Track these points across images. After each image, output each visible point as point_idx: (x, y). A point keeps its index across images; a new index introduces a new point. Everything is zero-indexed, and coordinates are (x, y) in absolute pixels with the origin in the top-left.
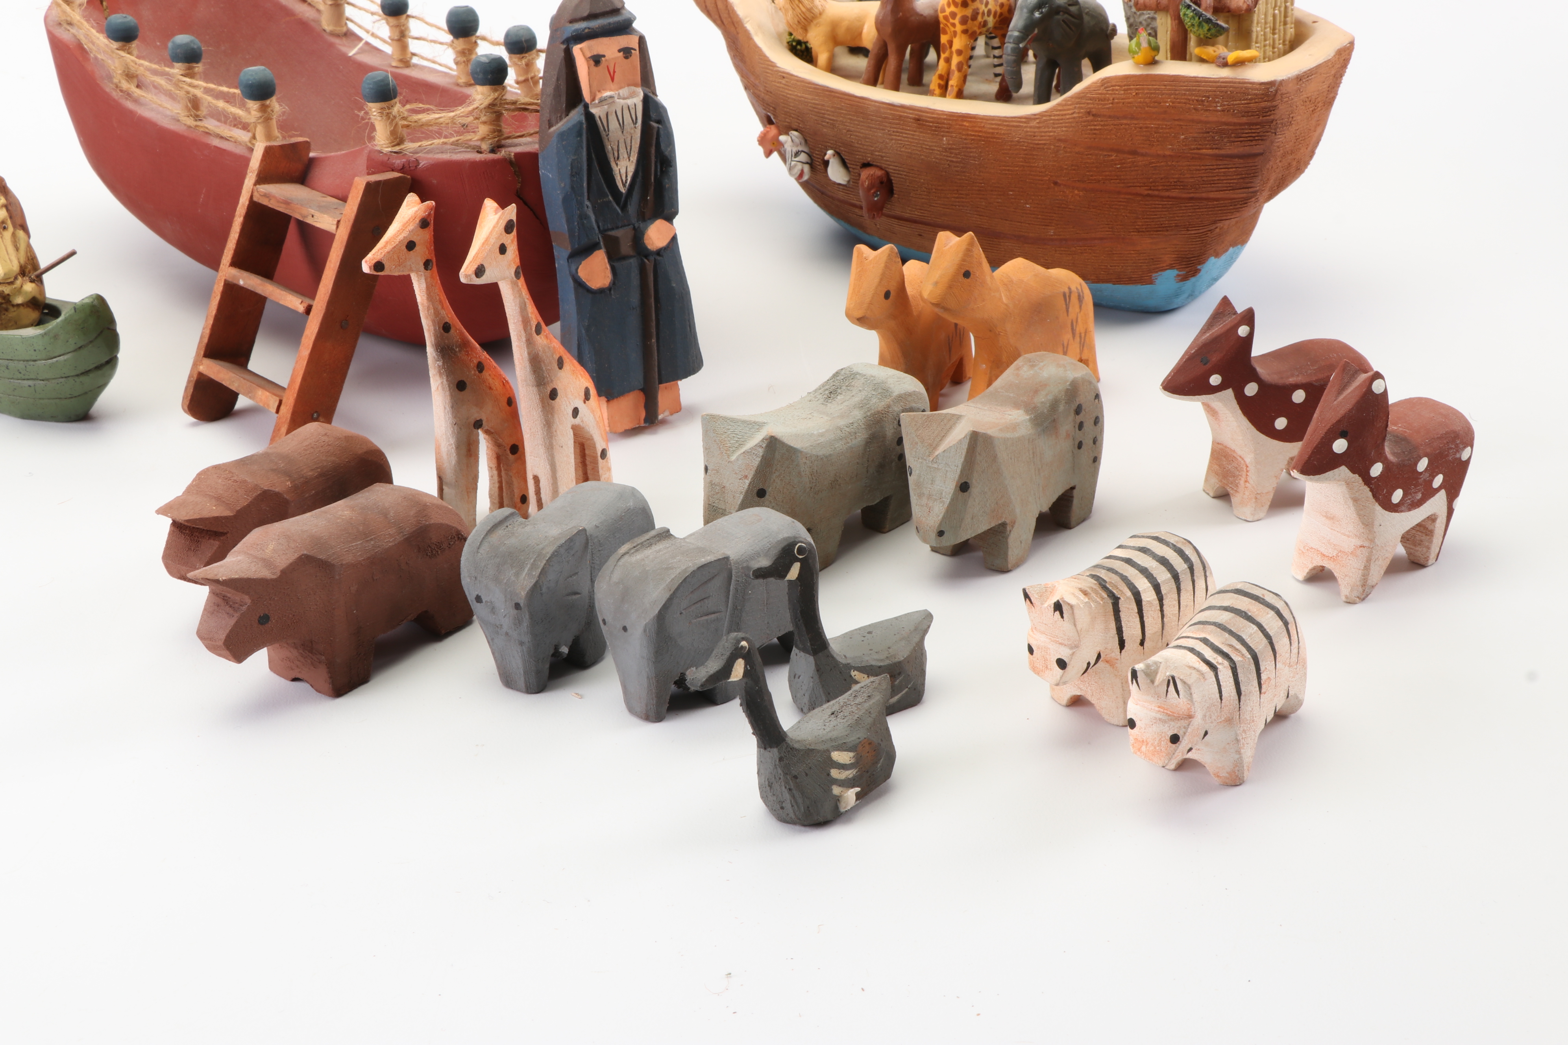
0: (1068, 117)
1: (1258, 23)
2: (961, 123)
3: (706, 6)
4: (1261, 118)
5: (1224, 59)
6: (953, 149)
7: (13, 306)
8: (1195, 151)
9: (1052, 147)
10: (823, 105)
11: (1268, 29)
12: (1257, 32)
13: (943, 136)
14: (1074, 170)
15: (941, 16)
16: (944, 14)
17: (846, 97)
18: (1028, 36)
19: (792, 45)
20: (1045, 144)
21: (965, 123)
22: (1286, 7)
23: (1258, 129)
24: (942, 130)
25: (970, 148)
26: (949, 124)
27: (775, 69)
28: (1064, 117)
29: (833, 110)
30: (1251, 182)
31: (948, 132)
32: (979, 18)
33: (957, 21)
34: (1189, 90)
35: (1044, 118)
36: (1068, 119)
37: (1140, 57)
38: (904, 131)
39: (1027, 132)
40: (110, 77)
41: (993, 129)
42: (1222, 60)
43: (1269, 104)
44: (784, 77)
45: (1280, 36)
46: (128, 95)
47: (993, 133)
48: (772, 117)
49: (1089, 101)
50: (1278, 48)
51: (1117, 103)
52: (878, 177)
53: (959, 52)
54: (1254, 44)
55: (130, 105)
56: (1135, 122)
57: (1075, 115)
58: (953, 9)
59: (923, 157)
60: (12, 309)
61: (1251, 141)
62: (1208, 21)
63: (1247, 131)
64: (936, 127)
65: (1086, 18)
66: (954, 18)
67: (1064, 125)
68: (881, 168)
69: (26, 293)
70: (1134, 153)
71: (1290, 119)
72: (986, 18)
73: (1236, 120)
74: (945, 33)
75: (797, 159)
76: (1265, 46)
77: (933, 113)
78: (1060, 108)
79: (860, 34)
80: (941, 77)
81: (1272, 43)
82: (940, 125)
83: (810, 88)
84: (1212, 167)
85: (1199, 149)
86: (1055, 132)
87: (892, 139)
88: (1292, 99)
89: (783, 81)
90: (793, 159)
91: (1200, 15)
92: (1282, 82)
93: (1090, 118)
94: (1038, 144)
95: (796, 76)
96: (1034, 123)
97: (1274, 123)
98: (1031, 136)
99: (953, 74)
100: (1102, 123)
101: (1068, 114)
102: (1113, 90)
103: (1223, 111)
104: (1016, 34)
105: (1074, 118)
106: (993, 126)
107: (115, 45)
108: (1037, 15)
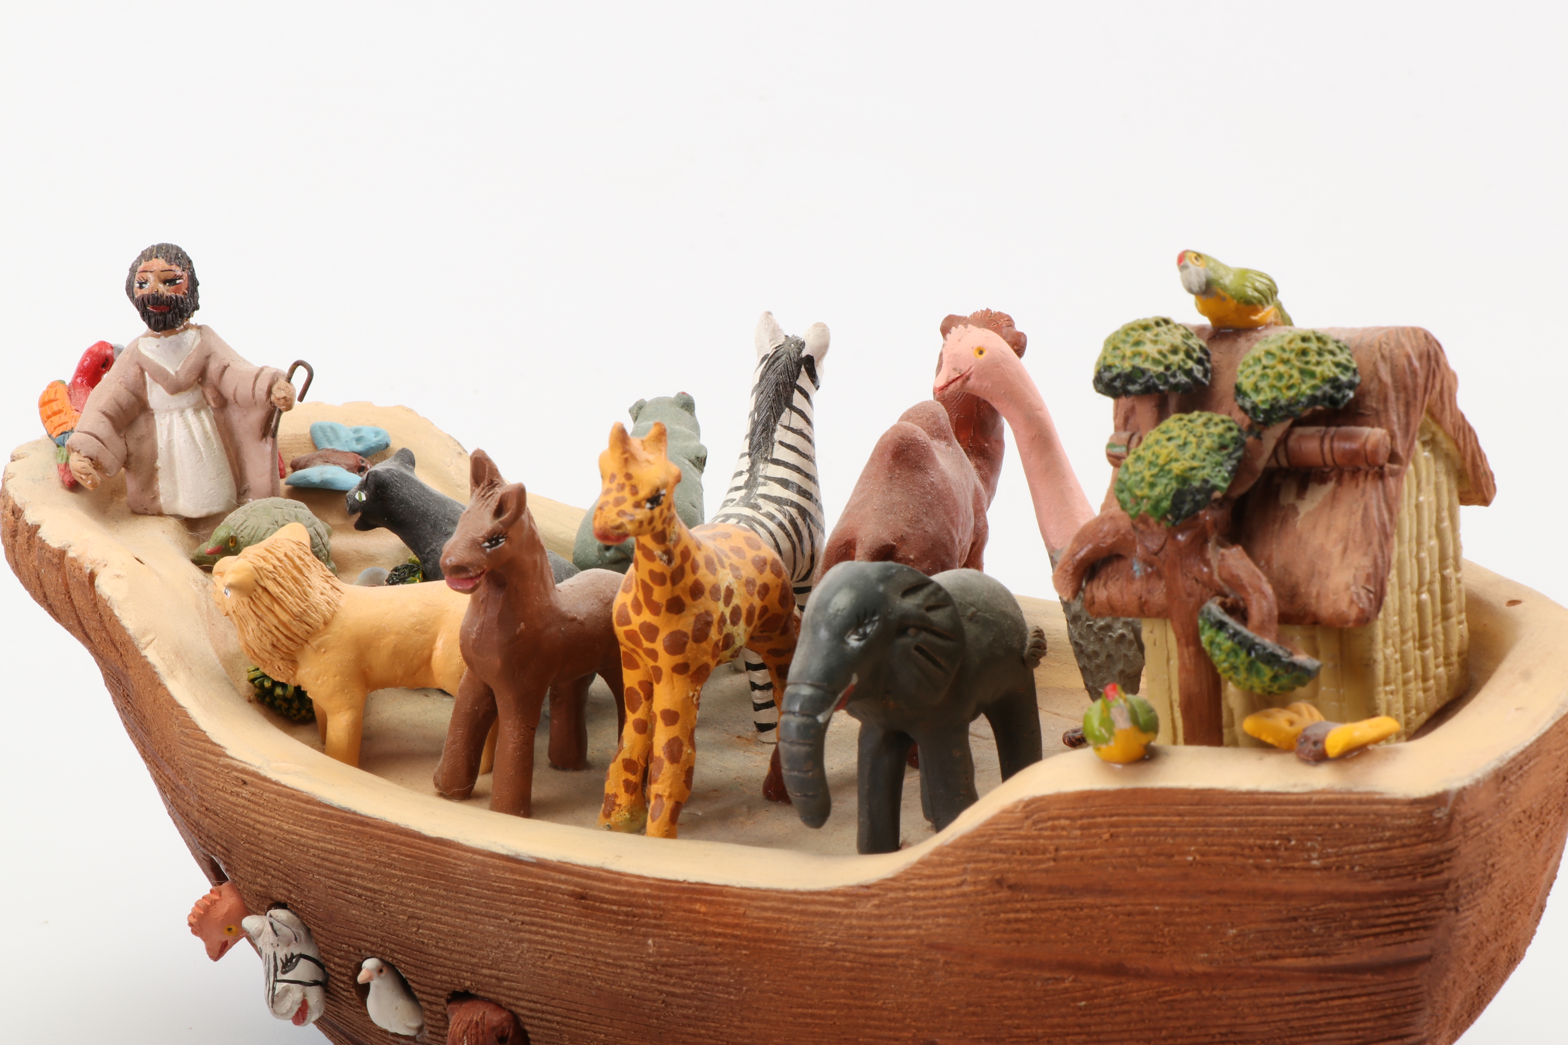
0: (948, 892)
1: (1385, 639)
2: (687, 906)
3: (45, 596)
4: (1419, 880)
5: (1315, 743)
6: (672, 965)
8: (1267, 963)
9: (916, 962)
10: (345, 855)
11: (1410, 644)
12: (1385, 659)
13: (646, 936)
14: (974, 1014)
15: (620, 631)
16: (626, 628)
17: (402, 838)
18: (835, 694)
19: (262, 685)
20: (897, 956)
21: (697, 907)
22: (1444, 580)
23: (1414, 904)
24: (643, 921)
25: (714, 964)
26: (658, 908)
27: (223, 761)
28: (939, 893)
29: (371, 866)
30: (1407, 1025)
31: (656, 926)
32: (714, 635)
33: (659, 646)
34: (1240, 824)
35: (892, 895)
36: (948, 897)
37: (1114, 748)
38: (549, 922)
39: (851, 927)
41: (767, 920)
42: (1311, 747)
43: (1435, 848)
44: (245, 783)
45: (1436, 648)
47: (767, 930)
48: (222, 867)
49: (998, 856)
50: (1435, 677)
51: (1066, 858)
52: (493, 1029)
53: (671, 717)
54: (1381, 689)
56: (1115, 900)
57: (966, 888)
58: (647, 616)
59: (599, 983)
61: (1400, 932)
62: (1272, 659)
63: (1387, 912)
64: (627, 914)
65: (971, 630)
66: (652, 638)
67: (939, 910)
68: (498, 1006)
70: (1117, 970)
71: (1489, 871)
72: (729, 628)
73: (1358, 887)
74: (634, 665)
75: (288, 976)
76: (1406, 683)
77: (616, 882)
78: (927, 872)
79: (427, 661)
80: (629, 765)
81: (1420, 672)
82: (637, 911)
83: (311, 812)
84: (1310, 997)
85: (1275, 958)
86: (919, 927)
87: (521, 941)
88: (1489, 826)
89: (245, 792)
90: (280, 976)
91: (1248, 646)
92: (1461, 794)
93: (1004, 894)
94: (880, 956)
95: (276, 783)
96: (867, 907)
97: (1452, 887)
98: (861, 936)
99: (660, 769)
100: (1034, 905)
101: (949, 886)
102: (1053, 828)
103: (1326, 868)
104: (806, 691)
105: (964, 895)
106: (769, 914)
108: (853, 642)
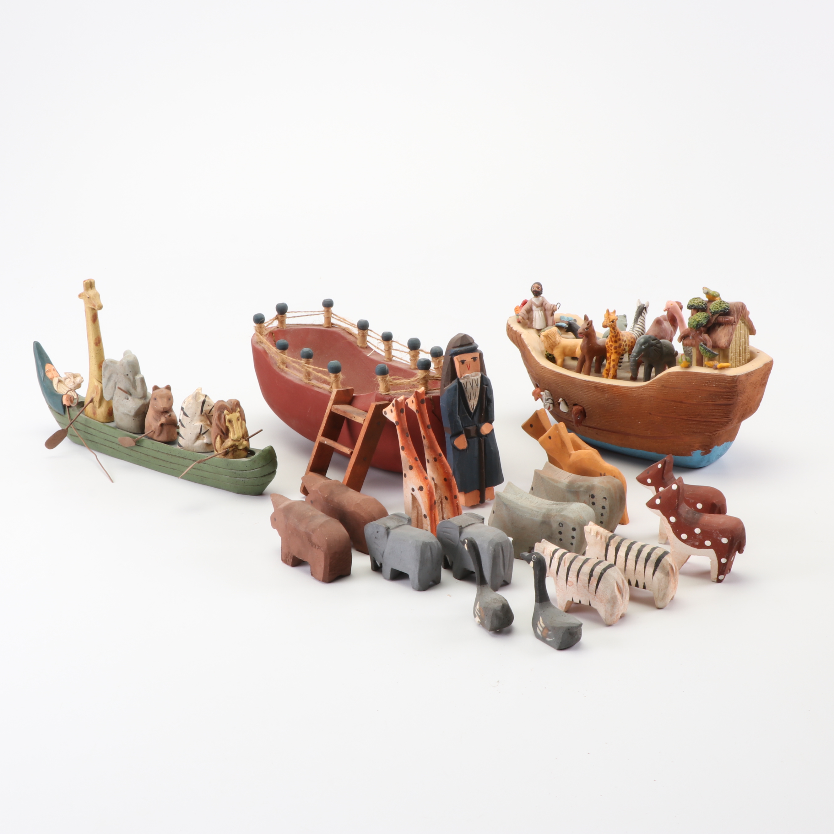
0: (654, 387)
1: (731, 353)
2: (612, 389)
3: (513, 339)
4: (731, 390)
5: (716, 366)
6: (609, 399)
7: (239, 450)
8: (705, 402)
9: (649, 399)
10: (558, 380)
11: (737, 355)
12: (731, 356)
13: (606, 394)
14: (657, 408)
15: (606, 346)
16: (608, 345)
17: (568, 377)
18: (639, 355)
19: (547, 356)
20: (645, 398)
21: (614, 389)
22: (745, 347)
23: (730, 394)
24: (605, 391)
25: (616, 399)
26: (607, 389)
27: (539, 365)
28: (653, 387)
29: (562, 382)
30: (729, 415)
31: (607, 392)
32: (622, 347)
33: (612, 348)
34: (702, 378)
35: (646, 388)
36: (655, 388)
37: (683, 364)
38: (590, 391)
39: (639, 393)
40: (276, 364)
41: (625, 391)
42: (715, 367)
43: (734, 384)
44: (543, 369)
45: (743, 358)
46: (282, 370)
47: (625, 393)
48: (538, 385)
49: (663, 381)
50: (742, 362)
51: (674, 382)
52: (580, 410)
53: (614, 361)
54: (730, 360)
55: (283, 374)
56: (681, 390)
57: (657, 387)
58: (611, 343)
59: (597, 402)
60: (238, 451)
61: (728, 399)
62: (709, 351)
63: (726, 395)
64: (603, 390)
65: (664, 349)
66: (611, 347)
67: (653, 390)
68: (581, 406)
69: (244, 445)
70: (681, 402)
71: (744, 391)
72: (625, 347)
73: (721, 390)
74: (609, 353)
75: (548, 402)
76: (736, 361)
77: (601, 385)
78: (651, 384)
79: (575, 352)
80: (607, 370)
81: (739, 360)
82: (604, 389)
83: (553, 373)
84: (712, 409)
85: (707, 401)
86: (649, 393)
87: (585, 395)
88: (744, 383)
89: (543, 370)
90: (546, 402)
91: (706, 349)
92: (739, 376)
93: (663, 388)
94: (643, 398)
95: (548, 368)
96: (641, 390)
97: (737, 392)
98: (640, 394)
99: (611, 369)
100: (668, 390)
101: (655, 386)
102: (672, 377)
103: (716, 386)
104: (635, 354)
105: (657, 388)
106: (625, 390)
107: (279, 351)
108: (643, 347)
